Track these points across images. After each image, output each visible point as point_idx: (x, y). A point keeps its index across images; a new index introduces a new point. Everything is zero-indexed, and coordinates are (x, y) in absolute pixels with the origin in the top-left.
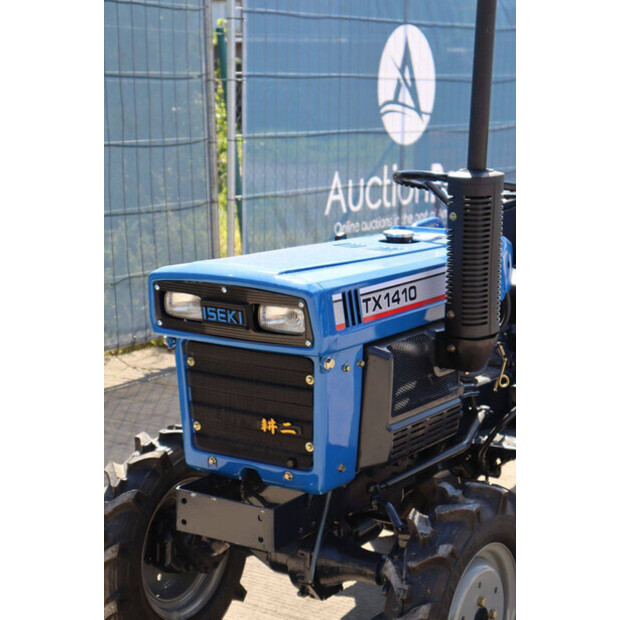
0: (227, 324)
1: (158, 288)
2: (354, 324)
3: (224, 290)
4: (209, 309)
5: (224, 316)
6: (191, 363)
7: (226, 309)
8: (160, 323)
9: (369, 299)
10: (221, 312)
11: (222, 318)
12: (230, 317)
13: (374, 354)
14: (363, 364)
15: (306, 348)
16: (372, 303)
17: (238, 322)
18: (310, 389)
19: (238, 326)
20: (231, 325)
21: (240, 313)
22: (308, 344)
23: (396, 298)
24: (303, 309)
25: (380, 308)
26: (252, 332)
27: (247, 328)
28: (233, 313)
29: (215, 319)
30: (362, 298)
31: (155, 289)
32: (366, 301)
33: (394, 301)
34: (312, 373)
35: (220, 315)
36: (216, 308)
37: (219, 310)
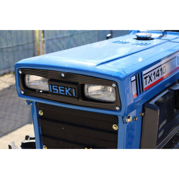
0: (65, 95)
1: (21, 72)
2: (140, 93)
3: (63, 75)
4: (53, 86)
5: (63, 91)
6: (41, 113)
7: (65, 87)
8: (23, 93)
9: (147, 77)
10: (61, 89)
11: (61, 92)
12: (67, 91)
13: (148, 107)
14: (143, 114)
15: (116, 111)
16: (148, 79)
17: (72, 94)
18: (116, 132)
19: (72, 97)
20: (68, 96)
21: (74, 90)
22: (117, 108)
23: (158, 74)
24: (115, 88)
25: (152, 81)
26: (80, 100)
27: (78, 98)
28: (69, 89)
29: (57, 92)
30: (144, 77)
31: (19, 73)
32: (145, 78)
33: (157, 76)
34: (117, 123)
35: (60, 90)
36: (58, 86)
37: (60, 87)
